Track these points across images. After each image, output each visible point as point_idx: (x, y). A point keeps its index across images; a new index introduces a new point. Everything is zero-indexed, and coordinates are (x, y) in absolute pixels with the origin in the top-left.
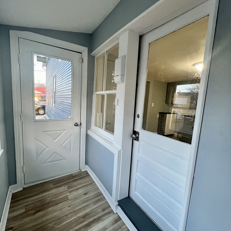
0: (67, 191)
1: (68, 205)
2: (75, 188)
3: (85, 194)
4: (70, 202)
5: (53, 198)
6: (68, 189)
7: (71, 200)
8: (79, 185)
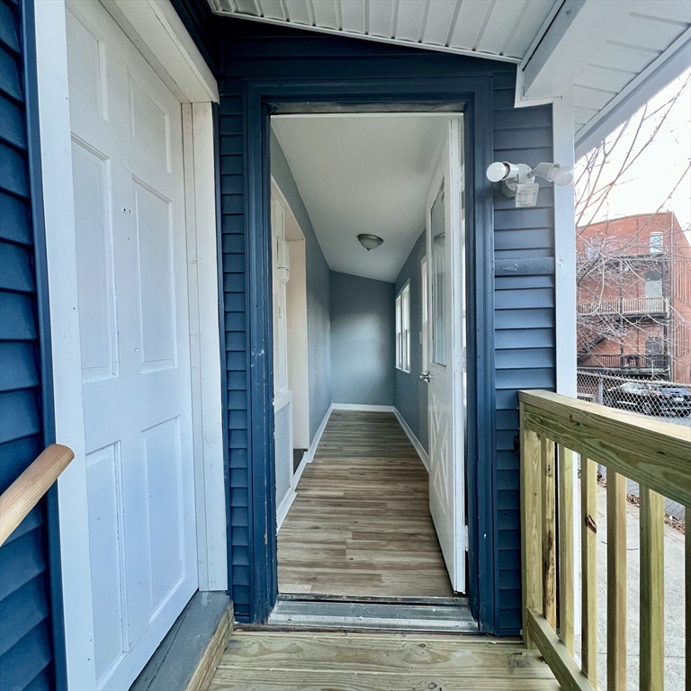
0: (350, 546)
1: (356, 524)
2: (327, 546)
3: (317, 528)
4: (351, 528)
5: (384, 546)
6: (345, 550)
7: (348, 530)
8: (316, 549)
